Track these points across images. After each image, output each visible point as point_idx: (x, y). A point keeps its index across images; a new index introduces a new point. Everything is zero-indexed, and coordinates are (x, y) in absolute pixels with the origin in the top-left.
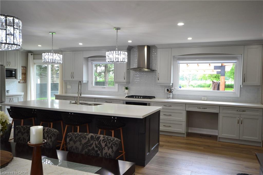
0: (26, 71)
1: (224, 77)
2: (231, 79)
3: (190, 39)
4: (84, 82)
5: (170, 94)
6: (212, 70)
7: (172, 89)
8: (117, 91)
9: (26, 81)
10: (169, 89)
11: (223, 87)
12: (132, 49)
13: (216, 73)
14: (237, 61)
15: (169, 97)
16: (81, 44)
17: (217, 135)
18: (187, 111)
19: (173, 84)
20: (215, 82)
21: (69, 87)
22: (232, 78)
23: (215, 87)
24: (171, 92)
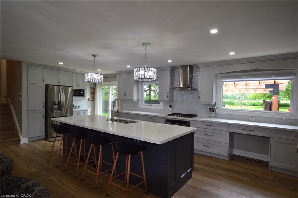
0: (94, 91)
1: (278, 96)
2: (285, 98)
3: (232, 53)
4: (134, 100)
5: (212, 113)
6: (263, 90)
7: (214, 108)
8: (162, 108)
9: (94, 99)
10: (211, 108)
11: (277, 106)
12: (175, 69)
13: (268, 92)
14: (295, 77)
15: (212, 116)
16: (128, 66)
17: (268, 161)
18: (229, 132)
19: (216, 102)
20: (266, 102)
21: (124, 104)
22: (287, 98)
23: (267, 106)
24: (213, 111)
